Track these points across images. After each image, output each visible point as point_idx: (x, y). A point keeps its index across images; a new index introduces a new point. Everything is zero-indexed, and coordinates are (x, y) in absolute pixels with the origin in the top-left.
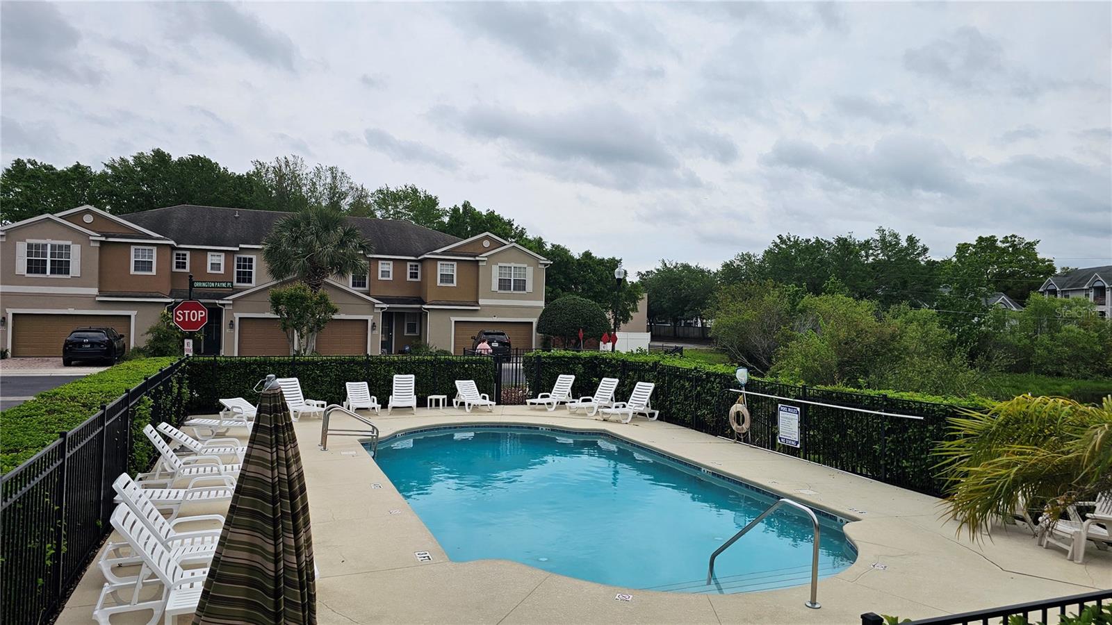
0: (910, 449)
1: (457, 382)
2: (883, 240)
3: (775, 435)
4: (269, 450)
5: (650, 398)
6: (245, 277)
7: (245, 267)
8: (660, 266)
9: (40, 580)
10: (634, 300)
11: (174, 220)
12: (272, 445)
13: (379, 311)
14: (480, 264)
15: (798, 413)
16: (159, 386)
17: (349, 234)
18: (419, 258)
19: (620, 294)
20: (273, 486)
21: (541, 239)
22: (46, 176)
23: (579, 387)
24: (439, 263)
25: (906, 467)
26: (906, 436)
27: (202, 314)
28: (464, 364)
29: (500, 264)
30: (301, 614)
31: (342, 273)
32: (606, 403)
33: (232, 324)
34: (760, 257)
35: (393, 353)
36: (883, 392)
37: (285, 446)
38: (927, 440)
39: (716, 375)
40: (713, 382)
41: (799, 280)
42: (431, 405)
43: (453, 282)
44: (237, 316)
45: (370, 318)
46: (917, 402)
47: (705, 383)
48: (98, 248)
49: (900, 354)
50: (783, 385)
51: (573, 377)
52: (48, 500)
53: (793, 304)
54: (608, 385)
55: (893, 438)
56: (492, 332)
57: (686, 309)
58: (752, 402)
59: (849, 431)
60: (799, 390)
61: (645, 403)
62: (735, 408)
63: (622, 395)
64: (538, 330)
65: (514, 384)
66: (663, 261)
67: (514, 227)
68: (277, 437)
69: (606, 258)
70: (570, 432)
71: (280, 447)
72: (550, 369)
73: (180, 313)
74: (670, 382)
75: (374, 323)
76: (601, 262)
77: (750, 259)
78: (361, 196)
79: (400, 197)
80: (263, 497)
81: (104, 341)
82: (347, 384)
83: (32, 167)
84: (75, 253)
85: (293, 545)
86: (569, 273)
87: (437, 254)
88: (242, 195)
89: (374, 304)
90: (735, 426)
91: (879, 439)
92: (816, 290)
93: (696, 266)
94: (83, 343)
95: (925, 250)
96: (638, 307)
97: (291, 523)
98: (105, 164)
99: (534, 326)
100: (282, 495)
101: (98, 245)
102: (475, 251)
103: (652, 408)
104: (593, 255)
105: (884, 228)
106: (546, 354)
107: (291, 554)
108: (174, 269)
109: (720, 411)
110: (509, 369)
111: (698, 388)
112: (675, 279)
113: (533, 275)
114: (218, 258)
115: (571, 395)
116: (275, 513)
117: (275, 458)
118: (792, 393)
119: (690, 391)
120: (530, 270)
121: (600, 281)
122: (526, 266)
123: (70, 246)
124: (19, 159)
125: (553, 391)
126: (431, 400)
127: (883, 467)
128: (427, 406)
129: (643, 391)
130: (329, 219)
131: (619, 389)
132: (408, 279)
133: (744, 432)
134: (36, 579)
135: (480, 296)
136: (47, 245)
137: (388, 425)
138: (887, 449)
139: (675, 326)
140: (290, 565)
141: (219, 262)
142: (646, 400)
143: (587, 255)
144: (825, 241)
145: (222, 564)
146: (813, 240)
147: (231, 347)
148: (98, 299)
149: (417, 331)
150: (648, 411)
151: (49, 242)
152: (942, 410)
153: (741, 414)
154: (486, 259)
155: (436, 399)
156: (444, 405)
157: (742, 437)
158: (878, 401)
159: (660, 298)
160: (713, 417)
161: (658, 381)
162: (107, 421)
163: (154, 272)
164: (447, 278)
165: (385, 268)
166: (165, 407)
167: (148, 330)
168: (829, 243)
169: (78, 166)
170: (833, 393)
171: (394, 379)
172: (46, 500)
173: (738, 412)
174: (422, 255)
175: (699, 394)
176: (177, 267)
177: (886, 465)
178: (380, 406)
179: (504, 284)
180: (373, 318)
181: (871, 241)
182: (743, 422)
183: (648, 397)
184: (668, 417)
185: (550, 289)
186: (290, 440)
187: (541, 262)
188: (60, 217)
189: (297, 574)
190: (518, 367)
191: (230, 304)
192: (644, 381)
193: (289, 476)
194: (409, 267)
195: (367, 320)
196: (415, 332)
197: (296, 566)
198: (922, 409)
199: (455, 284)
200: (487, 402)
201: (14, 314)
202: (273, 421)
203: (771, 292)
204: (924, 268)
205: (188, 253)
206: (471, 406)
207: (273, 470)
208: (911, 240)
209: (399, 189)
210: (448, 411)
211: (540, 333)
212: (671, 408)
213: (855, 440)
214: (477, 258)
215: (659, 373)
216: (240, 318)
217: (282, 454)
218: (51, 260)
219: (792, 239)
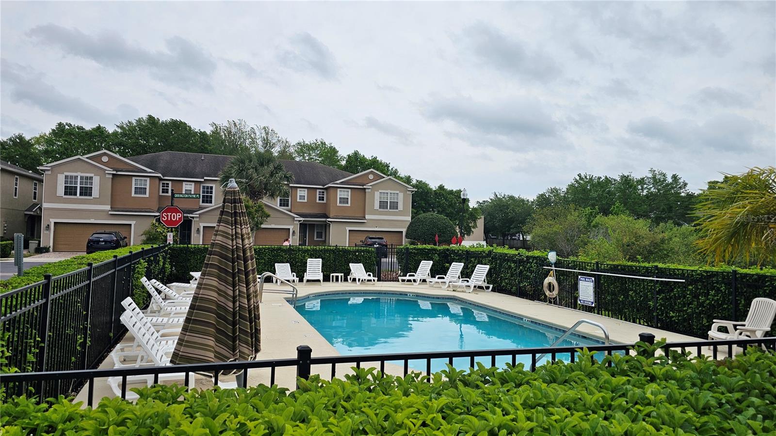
0: (675, 304)
1: (350, 264)
2: (654, 178)
3: (576, 298)
4: (231, 227)
5: (486, 276)
6: (208, 199)
7: (207, 193)
8: (493, 197)
9: (73, 358)
10: (474, 219)
11: (161, 161)
12: (232, 224)
13: (298, 223)
14: (367, 191)
15: (593, 282)
16: (151, 257)
17: (278, 168)
18: (325, 187)
19: (464, 214)
20: (233, 251)
21: (409, 177)
22: (78, 134)
23: (435, 270)
24: (339, 190)
25: (673, 317)
26: (672, 294)
27: (179, 215)
28: (355, 252)
29: (380, 191)
30: (250, 339)
31: (272, 196)
32: (455, 280)
33: (198, 230)
34: (564, 189)
35: (307, 245)
36: (656, 264)
37: (241, 226)
38: (688, 296)
39: (534, 258)
40: (532, 263)
41: (593, 206)
42: (333, 281)
43: (348, 203)
44: (202, 225)
45: (291, 227)
46: (680, 269)
47: (526, 263)
48: (111, 179)
49: (668, 253)
50: (582, 262)
51: (432, 262)
52: (80, 305)
53: (589, 223)
54: (456, 268)
55: (663, 296)
56: (375, 237)
57: (512, 226)
58: (559, 276)
59: (631, 293)
60: (594, 265)
61: (483, 279)
62: (547, 281)
63: (466, 274)
64: (407, 237)
65: (390, 269)
66: (495, 193)
67: (390, 168)
68: (236, 219)
69: (454, 190)
70: (429, 297)
71: (237, 226)
72: (415, 257)
73: (165, 215)
74: (501, 265)
75: (294, 231)
76: (451, 192)
77: (557, 191)
78: (286, 146)
79: (312, 148)
80: (226, 258)
81: (114, 240)
82: (276, 264)
83: (68, 128)
84: (96, 180)
85: (245, 291)
86: (428, 200)
87: (337, 184)
88: (206, 146)
89: (294, 218)
90: (548, 293)
91: (653, 298)
92: (606, 212)
93: (519, 197)
94: (100, 241)
95: (685, 184)
96: (477, 224)
97: (244, 277)
98: (117, 126)
99: (404, 234)
100: (238, 257)
101: (111, 176)
102: (364, 181)
103: (488, 283)
104: (445, 187)
105: (654, 169)
106: (412, 246)
107: (244, 297)
108: (161, 194)
109: (536, 283)
110: (386, 262)
111: (521, 268)
112: (504, 206)
113: (404, 200)
114: (190, 186)
115: (430, 275)
116: (233, 269)
117: (234, 233)
118: (588, 267)
119: (515, 270)
120: (401, 195)
121: (451, 205)
122: (398, 192)
123: (92, 177)
124: (61, 123)
125: (418, 272)
126: (333, 276)
127: (655, 318)
128: (330, 281)
129: (481, 271)
130: (264, 159)
131: (464, 271)
132: (318, 201)
133: (554, 297)
134: (71, 358)
135: (366, 213)
136: (77, 176)
137: (304, 290)
138: (658, 304)
139: (504, 239)
140: (242, 304)
141: (190, 189)
142: (484, 277)
143: (441, 188)
144: (612, 179)
145: (200, 299)
146: (603, 178)
147: (197, 240)
148: (110, 213)
149: (323, 237)
150: (485, 285)
151: (79, 174)
152: (698, 274)
153: (552, 285)
154: (370, 187)
155: (336, 276)
156: (341, 281)
157: (553, 301)
158: (652, 270)
159: (493, 219)
160: (531, 287)
161: (492, 264)
162: (118, 267)
163: (147, 195)
164: (344, 200)
165: (302, 194)
166: (155, 273)
167: (142, 233)
168: (615, 180)
169: (99, 128)
170: (618, 266)
171: (308, 261)
172: (78, 305)
173: (550, 283)
174: (327, 184)
175: (521, 272)
176: (163, 192)
177: (657, 316)
178: (298, 279)
179: (383, 205)
180: (294, 227)
181: (645, 179)
182: (553, 290)
183: (485, 275)
184: (499, 289)
185: (415, 211)
186: (244, 222)
187: (409, 189)
188: (87, 158)
189: (247, 312)
190: (393, 261)
191: (197, 217)
192: (482, 264)
193: (243, 246)
194: (318, 193)
195: (289, 229)
196: (322, 238)
197: (247, 306)
198: (684, 274)
199: (349, 205)
200: (372, 278)
201: (55, 223)
202: (233, 209)
203: (573, 213)
204: (684, 197)
205: (170, 183)
206: (361, 281)
207: (232, 241)
208: (675, 177)
209: (312, 142)
210: (345, 284)
211: (408, 238)
212: (501, 283)
213: (635, 299)
214: (365, 187)
215: (492, 258)
216: (204, 227)
217: (239, 231)
218: (80, 187)
219: (588, 177)
